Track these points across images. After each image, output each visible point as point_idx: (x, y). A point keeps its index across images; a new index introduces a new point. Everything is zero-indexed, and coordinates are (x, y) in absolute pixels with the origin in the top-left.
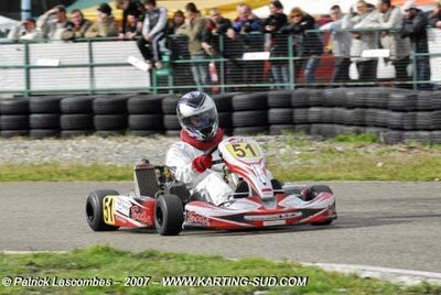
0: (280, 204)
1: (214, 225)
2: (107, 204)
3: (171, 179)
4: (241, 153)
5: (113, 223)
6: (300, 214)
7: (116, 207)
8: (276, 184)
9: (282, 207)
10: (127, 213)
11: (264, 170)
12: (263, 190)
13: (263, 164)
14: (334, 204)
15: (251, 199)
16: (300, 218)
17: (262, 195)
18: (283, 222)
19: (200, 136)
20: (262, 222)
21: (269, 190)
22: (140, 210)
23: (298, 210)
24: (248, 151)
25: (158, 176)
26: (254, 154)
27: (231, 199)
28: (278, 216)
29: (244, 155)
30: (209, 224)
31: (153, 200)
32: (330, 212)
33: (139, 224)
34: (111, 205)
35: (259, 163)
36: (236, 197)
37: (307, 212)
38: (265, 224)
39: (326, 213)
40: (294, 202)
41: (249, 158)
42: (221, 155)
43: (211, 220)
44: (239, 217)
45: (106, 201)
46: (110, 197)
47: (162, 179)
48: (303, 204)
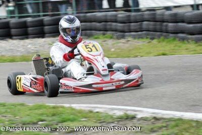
0: (112, 77)
1: (76, 91)
2: (18, 80)
3: (53, 65)
4: (90, 50)
5: (22, 90)
6: (123, 82)
7: (23, 81)
8: (110, 66)
9: (113, 79)
10: (29, 85)
11: (103, 59)
12: (103, 70)
13: (102, 56)
14: (142, 75)
15: (95, 75)
16: (123, 85)
17: (102, 73)
18: (114, 88)
19: (70, 40)
20: (102, 88)
21: (106, 70)
22: (36, 83)
23: (122, 81)
24: (93, 49)
25: (45, 63)
26: (97, 50)
27: (85, 75)
28: (111, 84)
29: (91, 51)
30: (73, 90)
31: (42, 77)
32: (140, 80)
33: (35, 91)
34: (20, 80)
35: (100, 55)
36: (87, 74)
37: (127, 81)
38: (104, 89)
39: (137, 81)
40: (120, 76)
41: (94, 52)
42: (79, 51)
43: (74, 88)
44: (90, 86)
45: (18, 78)
46: (19, 76)
47: (48, 65)
48: (124, 77)
